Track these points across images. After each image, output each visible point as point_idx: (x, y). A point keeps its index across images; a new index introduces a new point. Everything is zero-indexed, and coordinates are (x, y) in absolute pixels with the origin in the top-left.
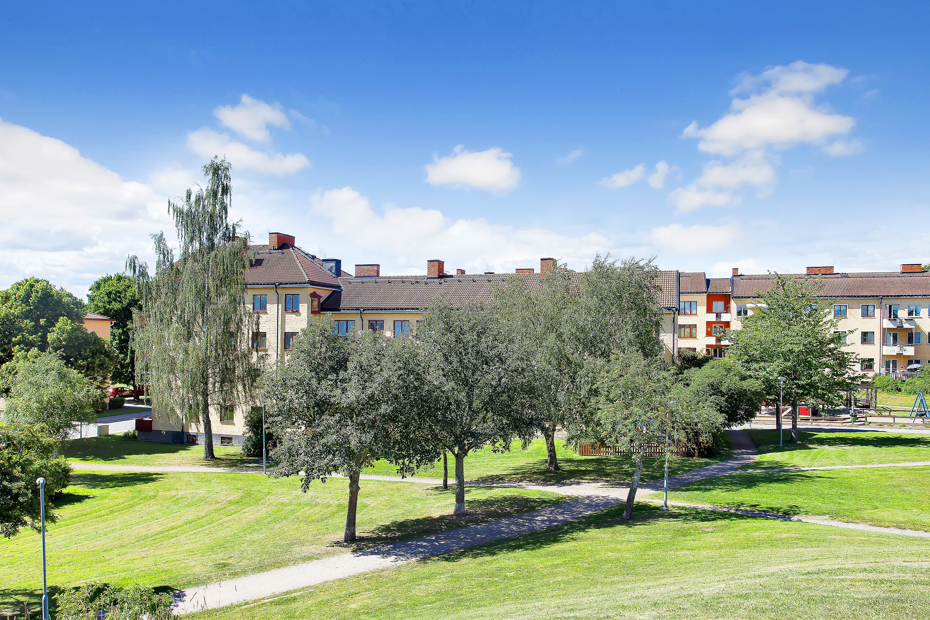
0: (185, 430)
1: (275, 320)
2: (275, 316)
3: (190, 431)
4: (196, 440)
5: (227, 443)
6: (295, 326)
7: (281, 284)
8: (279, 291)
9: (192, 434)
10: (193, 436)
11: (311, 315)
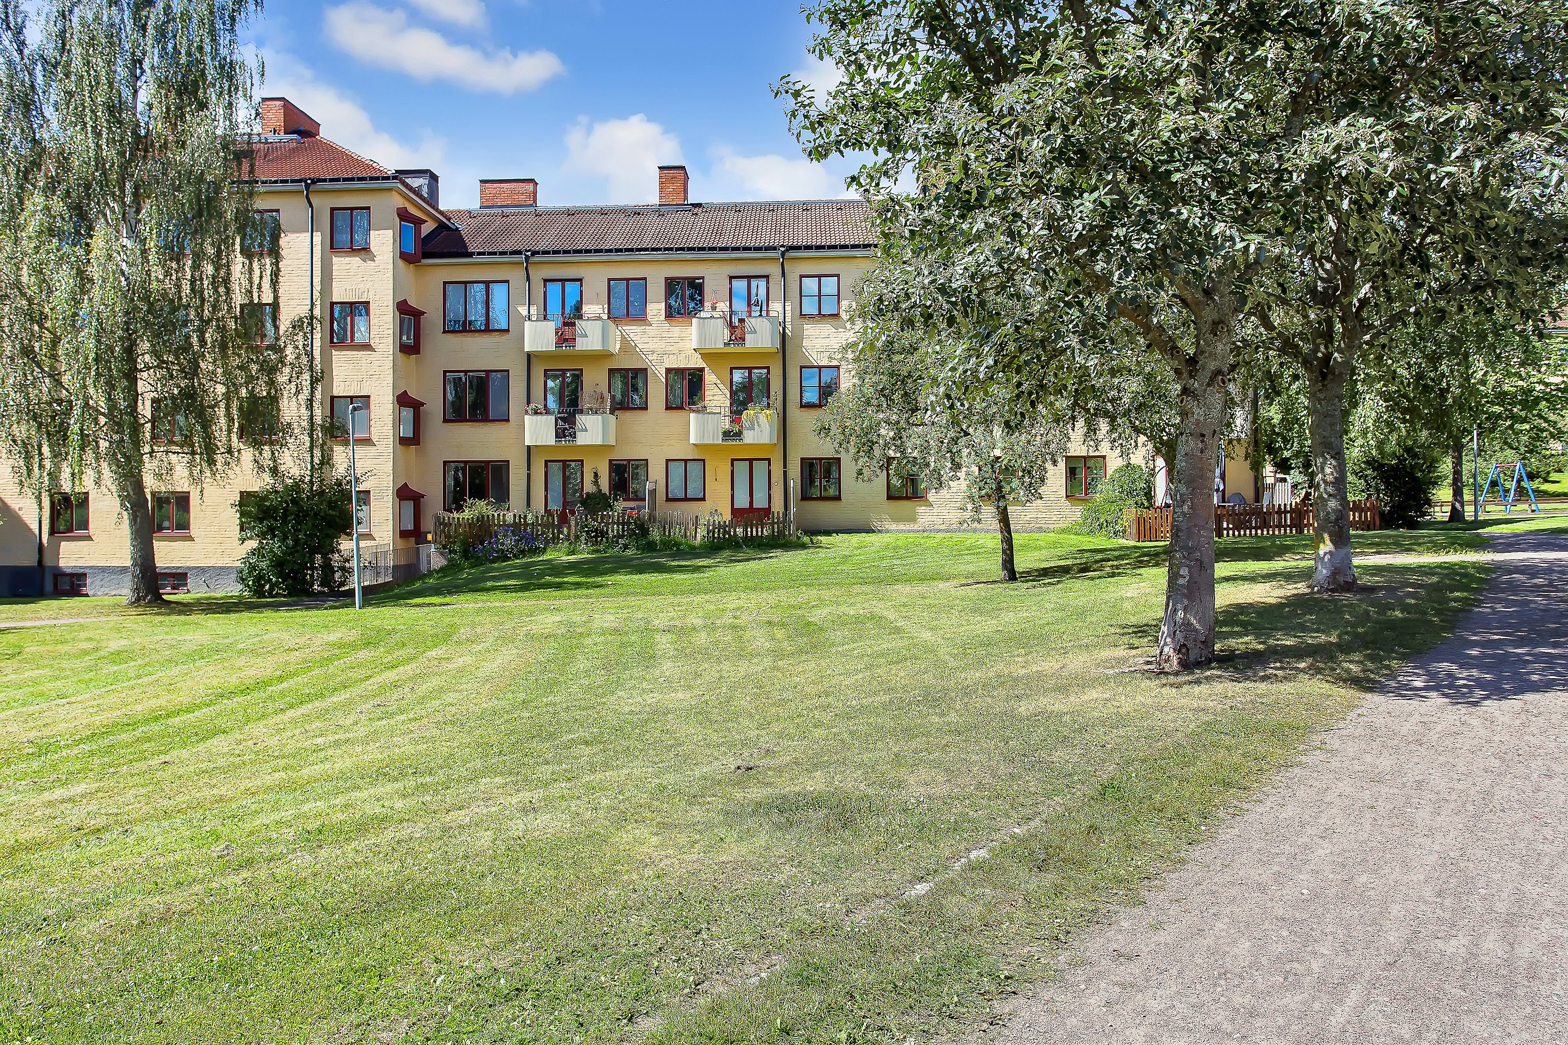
0: (48, 562)
1: (303, 273)
2: (303, 261)
3: (62, 563)
4: (80, 586)
5: (173, 588)
6: (361, 286)
7: (320, 180)
8: (315, 200)
9: (69, 571)
10: (72, 575)
11: (401, 263)
